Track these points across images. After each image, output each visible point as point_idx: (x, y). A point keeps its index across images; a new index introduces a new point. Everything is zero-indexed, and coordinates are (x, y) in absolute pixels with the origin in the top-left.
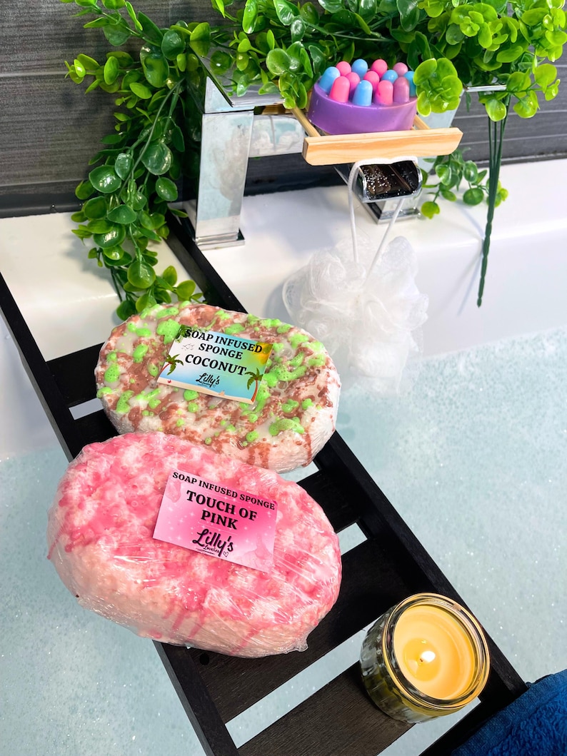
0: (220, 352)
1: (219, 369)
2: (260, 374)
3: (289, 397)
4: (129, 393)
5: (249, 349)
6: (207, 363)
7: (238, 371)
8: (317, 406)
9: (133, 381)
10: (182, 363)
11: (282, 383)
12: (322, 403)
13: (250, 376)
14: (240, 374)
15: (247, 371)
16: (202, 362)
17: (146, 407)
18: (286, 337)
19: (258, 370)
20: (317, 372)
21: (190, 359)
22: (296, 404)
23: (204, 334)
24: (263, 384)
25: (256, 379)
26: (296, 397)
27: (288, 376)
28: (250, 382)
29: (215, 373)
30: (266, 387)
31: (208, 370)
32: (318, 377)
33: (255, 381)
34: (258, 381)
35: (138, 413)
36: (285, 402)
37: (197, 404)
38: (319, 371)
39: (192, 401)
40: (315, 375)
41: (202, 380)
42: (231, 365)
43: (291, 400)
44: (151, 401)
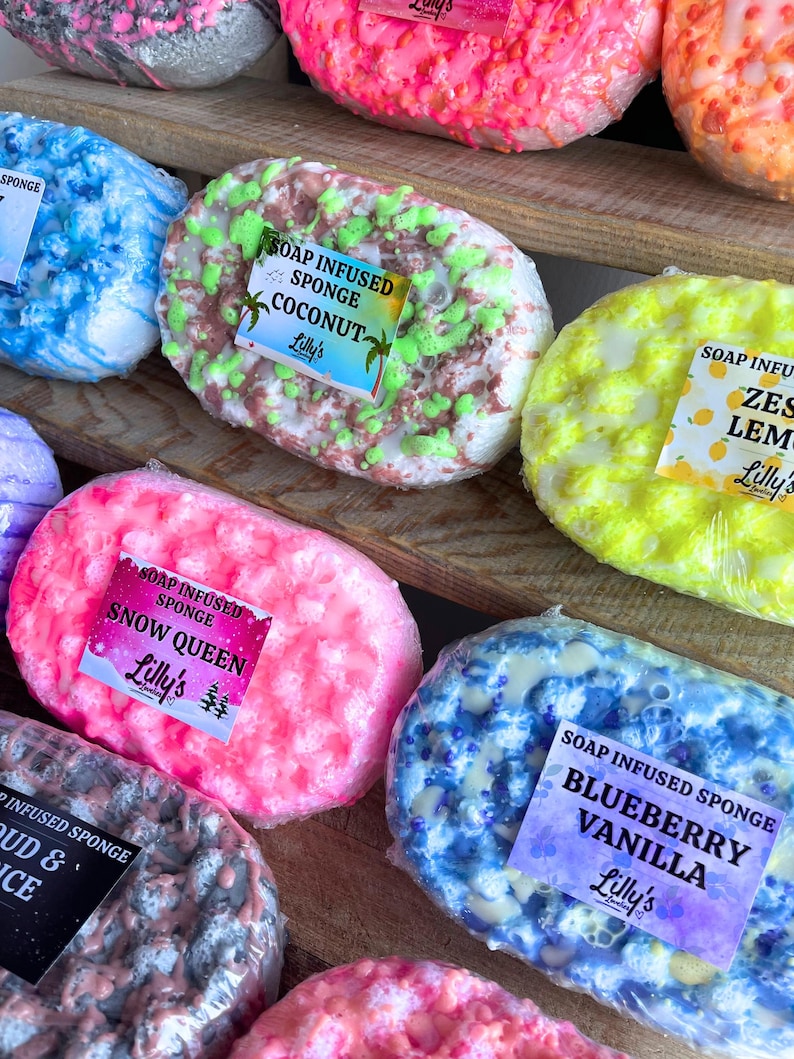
0: (323, 291)
1: (323, 326)
2: (388, 342)
3: (435, 388)
4: (202, 356)
5: (371, 288)
6: (304, 312)
7: (352, 332)
8: (479, 411)
9: (204, 336)
10: (268, 310)
11: (427, 360)
12: (489, 406)
13: (370, 345)
14: (356, 339)
15: (367, 334)
16: (296, 309)
17: (225, 384)
18: (440, 256)
19: (384, 334)
20: (486, 343)
21: (280, 302)
22: (447, 404)
23: (298, 249)
24: (393, 361)
25: (381, 353)
26: (446, 391)
27: (437, 345)
28: (370, 357)
29: (318, 334)
30: (400, 363)
31: (305, 327)
32: (487, 353)
33: (379, 356)
34: (384, 357)
35: (216, 393)
36: (427, 396)
37: (297, 384)
38: (490, 340)
39: (289, 380)
40: (482, 348)
41: (297, 347)
42: (342, 320)
43: (438, 396)
44: (230, 375)
